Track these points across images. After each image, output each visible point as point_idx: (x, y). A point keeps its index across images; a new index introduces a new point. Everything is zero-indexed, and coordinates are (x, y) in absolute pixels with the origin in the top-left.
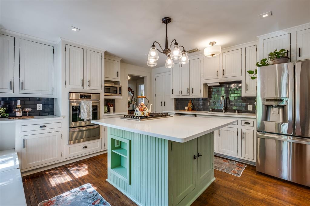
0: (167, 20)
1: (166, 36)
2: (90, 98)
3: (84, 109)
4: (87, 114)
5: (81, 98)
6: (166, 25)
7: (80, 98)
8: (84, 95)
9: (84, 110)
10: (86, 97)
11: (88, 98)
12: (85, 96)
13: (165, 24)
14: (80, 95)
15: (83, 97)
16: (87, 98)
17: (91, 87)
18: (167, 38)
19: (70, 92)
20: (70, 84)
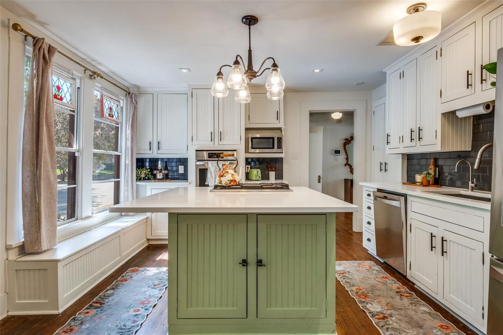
0: (251, 20)
1: (250, 47)
2: (221, 158)
3: (211, 173)
5: (210, 157)
6: (250, 28)
9: (211, 175)
12: (215, 155)
13: (248, 26)
14: (209, 153)
15: (212, 156)
16: (217, 158)
17: (223, 142)
18: (250, 51)
19: (196, 151)
20: (198, 139)
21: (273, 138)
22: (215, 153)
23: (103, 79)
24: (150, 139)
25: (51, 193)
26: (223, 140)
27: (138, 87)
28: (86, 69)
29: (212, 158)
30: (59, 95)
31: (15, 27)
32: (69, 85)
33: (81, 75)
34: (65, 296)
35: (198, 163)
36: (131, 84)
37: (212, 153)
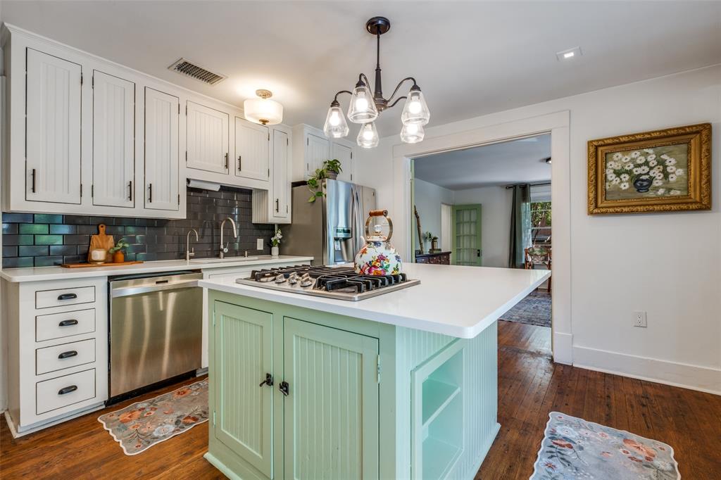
1: (378, 65)
6: (378, 38)
13: (376, 36)
18: (378, 70)
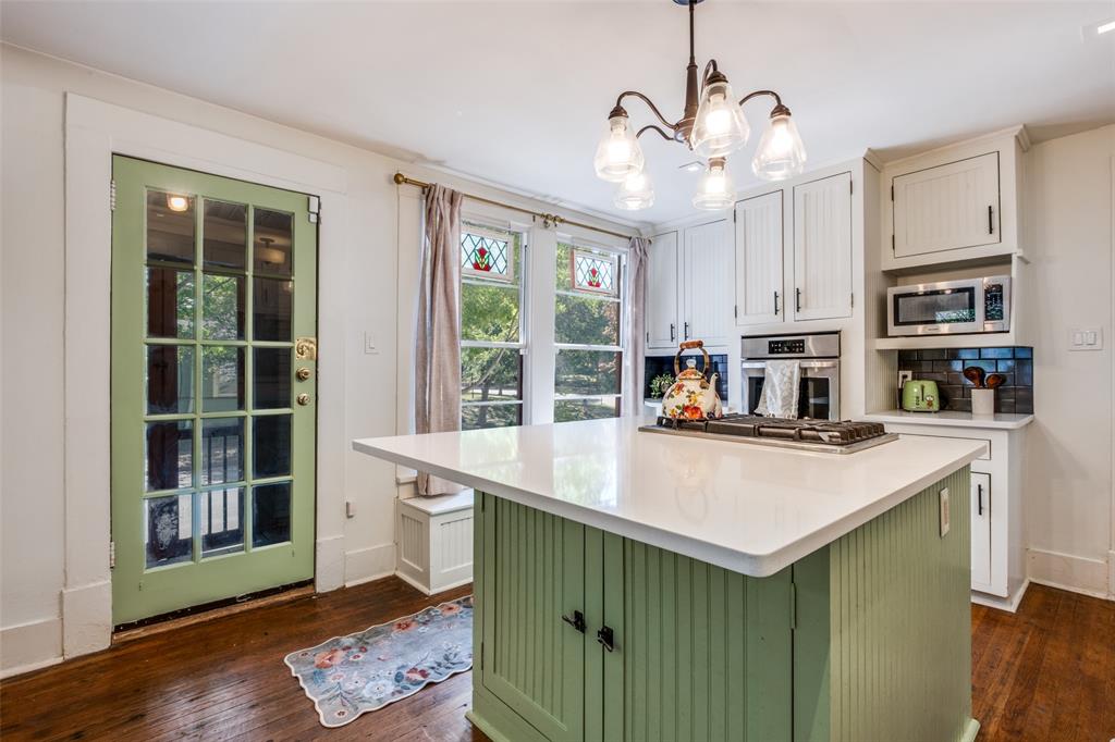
1: (692, 58)
2: (800, 352)
3: (773, 386)
4: (780, 403)
5: (772, 351)
6: (692, 9)
7: (770, 353)
8: (783, 343)
9: (774, 391)
10: (788, 348)
11: (795, 352)
12: (784, 346)
13: (688, 7)
14: (770, 343)
15: (778, 348)
16: (791, 351)
17: (803, 314)
18: (691, 68)
19: (743, 337)
20: (748, 312)
21: (971, 290)
22: (785, 342)
23: (565, 224)
24: (672, 320)
25: (449, 411)
26: (806, 306)
27: (653, 225)
28: (534, 215)
29: (778, 353)
30: (482, 263)
31: (398, 179)
32: (502, 245)
33: (527, 226)
34: (446, 571)
35: (746, 365)
36: (635, 222)
37: (777, 342)
